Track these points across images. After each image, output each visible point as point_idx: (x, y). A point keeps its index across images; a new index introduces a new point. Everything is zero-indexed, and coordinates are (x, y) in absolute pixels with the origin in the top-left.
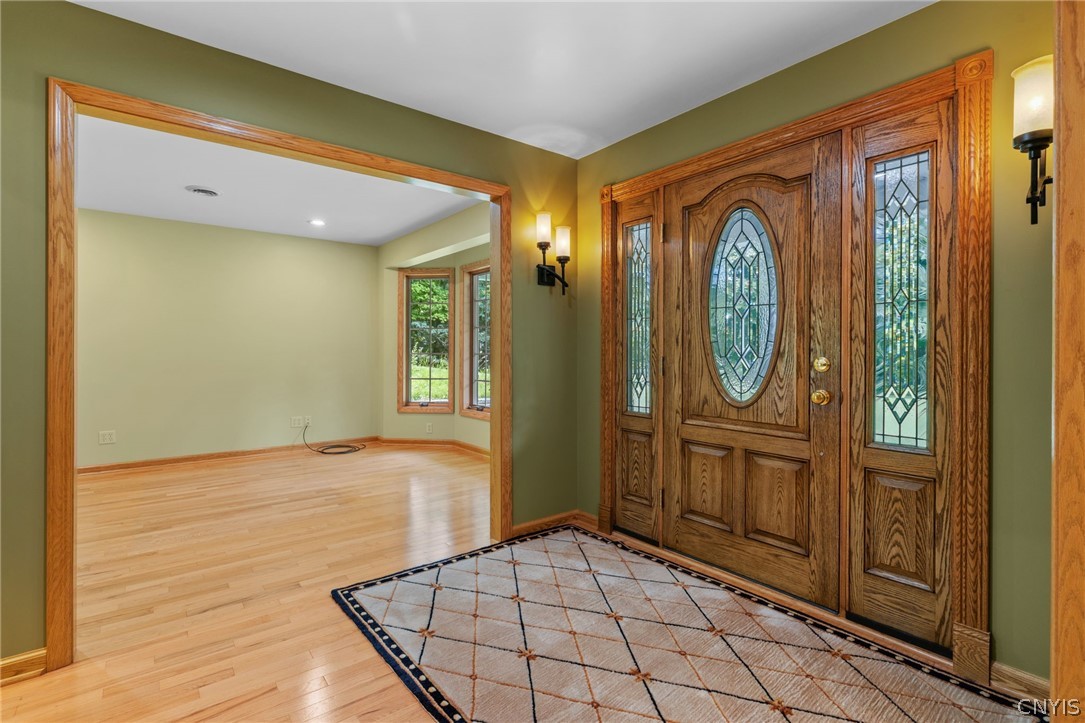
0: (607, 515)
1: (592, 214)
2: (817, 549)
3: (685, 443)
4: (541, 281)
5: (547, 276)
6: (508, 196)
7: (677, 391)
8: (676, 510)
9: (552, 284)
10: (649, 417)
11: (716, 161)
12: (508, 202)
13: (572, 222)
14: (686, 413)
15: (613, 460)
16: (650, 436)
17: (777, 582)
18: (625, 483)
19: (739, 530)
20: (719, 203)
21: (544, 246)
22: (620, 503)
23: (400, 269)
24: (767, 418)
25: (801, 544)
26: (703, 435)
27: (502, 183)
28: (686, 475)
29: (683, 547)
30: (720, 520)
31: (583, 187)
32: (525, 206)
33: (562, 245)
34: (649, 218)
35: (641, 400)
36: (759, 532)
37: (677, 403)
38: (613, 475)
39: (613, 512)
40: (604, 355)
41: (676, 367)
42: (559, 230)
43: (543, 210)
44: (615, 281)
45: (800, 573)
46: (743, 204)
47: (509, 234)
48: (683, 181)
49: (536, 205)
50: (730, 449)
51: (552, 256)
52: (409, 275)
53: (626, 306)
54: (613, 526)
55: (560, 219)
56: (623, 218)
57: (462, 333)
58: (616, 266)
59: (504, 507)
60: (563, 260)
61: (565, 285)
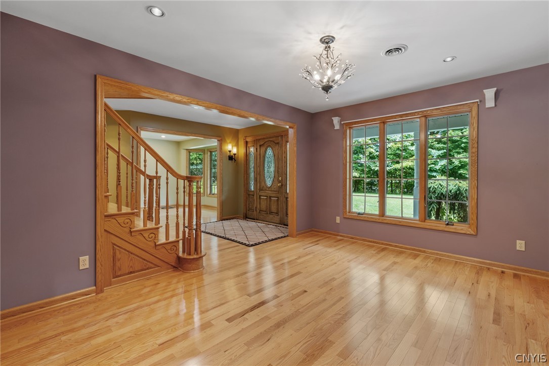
0: (245, 215)
1: (242, 143)
2: (279, 214)
3: (260, 196)
4: (229, 160)
5: (231, 158)
6: (221, 140)
7: (258, 185)
8: (258, 211)
9: (232, 160)
10: (253, 191)
11: (265, 137)
12: (221, 141)
13: (237, 145)
14: (261, 190)
15: (246, 201)
16: (253, 195)
17: (274, 221)
18: (249, 207)
19: (269, 213)
20: (266, 146)
21: (230, 151)
22: (248, 212)
23: (187, 150)
24: (273, 190)
25: (277, 213)
26: (263, 194)
27: (220, 137)
28: (260, 203)
29: (260, 219)
30: (265, 211)
31: (240, 136)
32: (225, 141)
33: (234, 151)
34: (253, 146)
35: (252, 188)
36: (272, 212)
37: (258, 188)
38: (246, 205)
39: (246, 214)
40: (244, 177)
41: (258, 180)
42: (234, 147)
43: (230, 143)
44: (247, 160)
45: (277, 219)
46: (270, 146)
47: (222, 149)
48: (259, 140)
49: (228, 141)
50: (267, 196)
51: (232, 154)
52: (189, 151)
53: (249, 166)
54: (246, 217)
55: (234, 144)
56: (249, 145)
57: (207, 170)
58: (247, 155)
59: (220, 213)
60: (235, 154)
61: (235, 160)
